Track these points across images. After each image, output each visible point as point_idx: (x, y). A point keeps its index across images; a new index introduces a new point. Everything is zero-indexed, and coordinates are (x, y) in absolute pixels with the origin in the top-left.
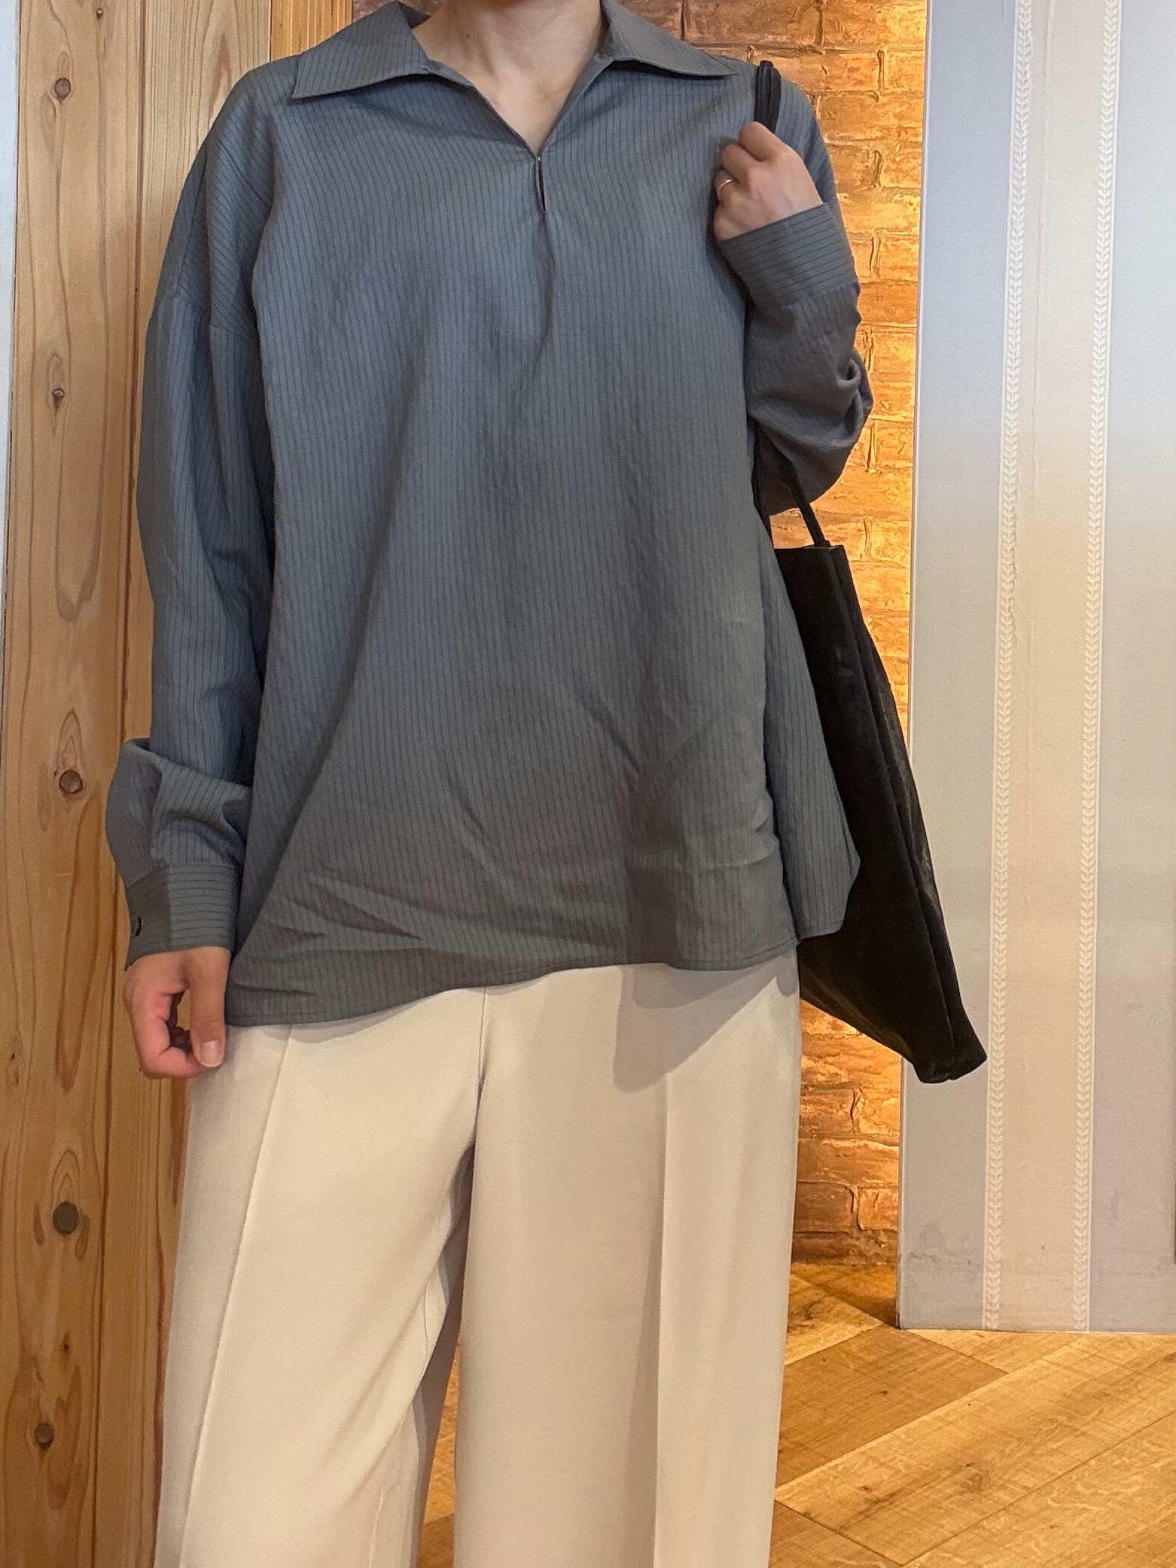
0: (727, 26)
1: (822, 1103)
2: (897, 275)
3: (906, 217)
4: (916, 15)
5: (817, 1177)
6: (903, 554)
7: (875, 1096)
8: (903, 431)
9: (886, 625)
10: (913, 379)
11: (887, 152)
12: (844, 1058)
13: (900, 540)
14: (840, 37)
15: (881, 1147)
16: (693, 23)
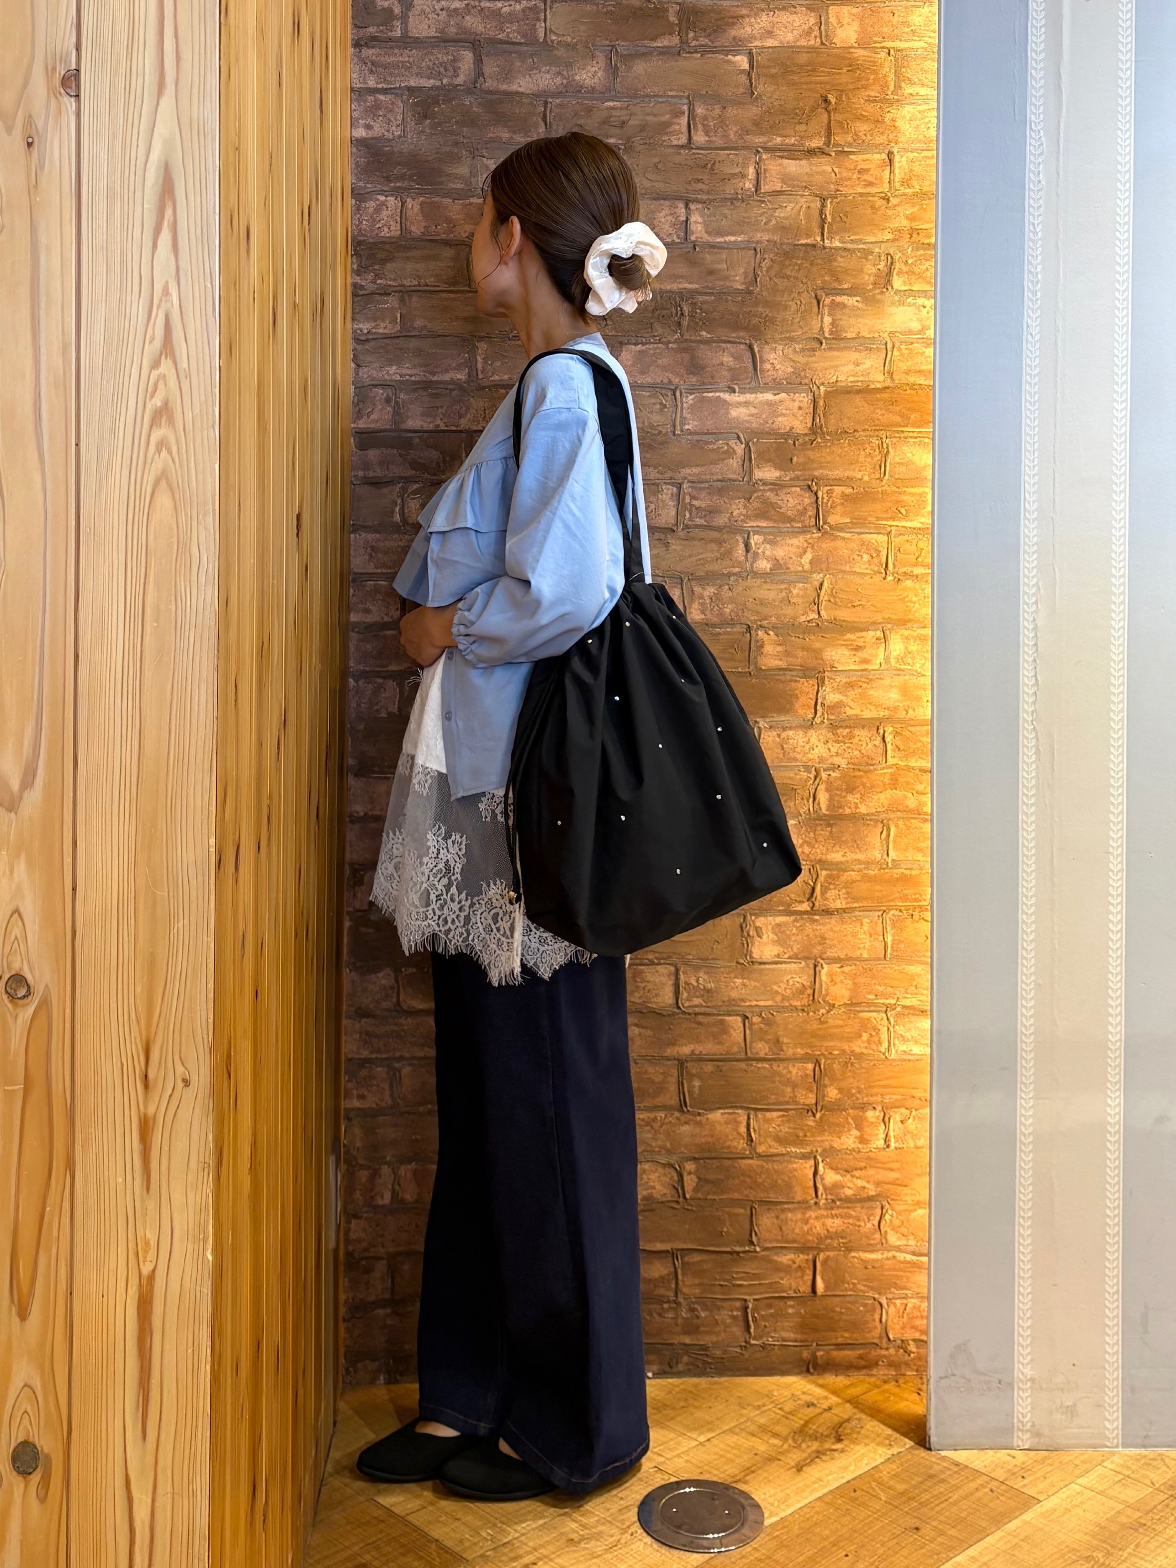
0: (734, 129)
1: (850, 1216)
2: (912, 379)
3: (920, 320)
4: (925, 114)
5: (846, 1289)
6: (923, 661)
7: (902, 1207)
8: (920, 536)
9: (906, 733)
10: (930, 484)
11: (900, 254)
12: (871, 1172)
13: (920, 647)
14: (850, 139)
15: (909, 1257)
16: (700, 126)
